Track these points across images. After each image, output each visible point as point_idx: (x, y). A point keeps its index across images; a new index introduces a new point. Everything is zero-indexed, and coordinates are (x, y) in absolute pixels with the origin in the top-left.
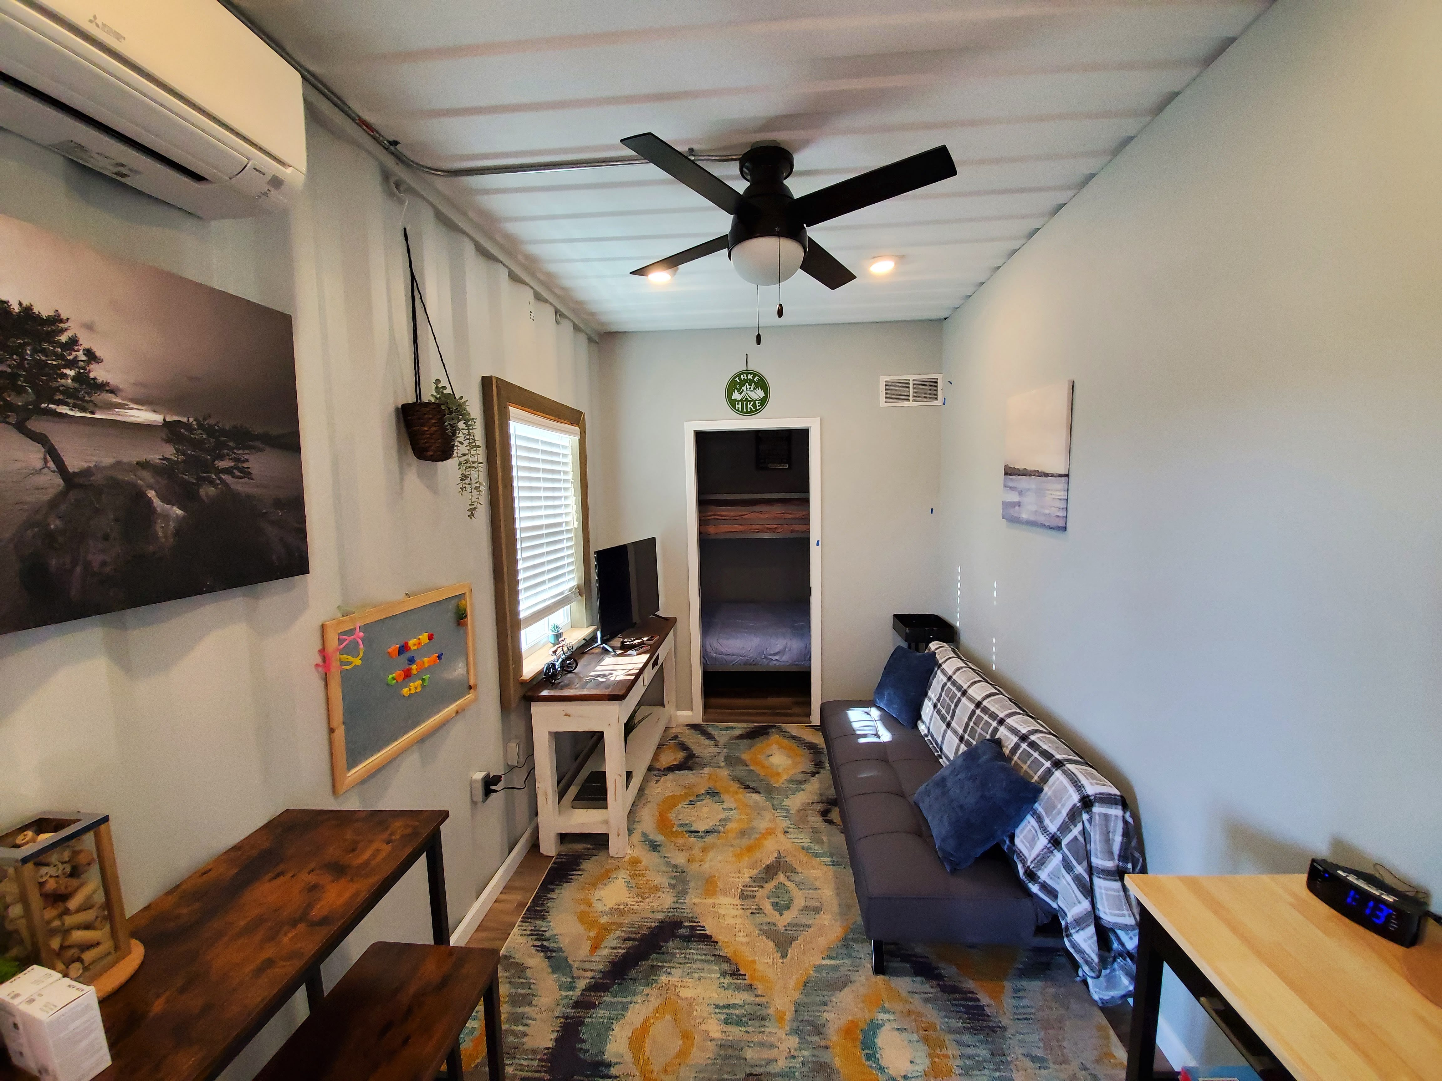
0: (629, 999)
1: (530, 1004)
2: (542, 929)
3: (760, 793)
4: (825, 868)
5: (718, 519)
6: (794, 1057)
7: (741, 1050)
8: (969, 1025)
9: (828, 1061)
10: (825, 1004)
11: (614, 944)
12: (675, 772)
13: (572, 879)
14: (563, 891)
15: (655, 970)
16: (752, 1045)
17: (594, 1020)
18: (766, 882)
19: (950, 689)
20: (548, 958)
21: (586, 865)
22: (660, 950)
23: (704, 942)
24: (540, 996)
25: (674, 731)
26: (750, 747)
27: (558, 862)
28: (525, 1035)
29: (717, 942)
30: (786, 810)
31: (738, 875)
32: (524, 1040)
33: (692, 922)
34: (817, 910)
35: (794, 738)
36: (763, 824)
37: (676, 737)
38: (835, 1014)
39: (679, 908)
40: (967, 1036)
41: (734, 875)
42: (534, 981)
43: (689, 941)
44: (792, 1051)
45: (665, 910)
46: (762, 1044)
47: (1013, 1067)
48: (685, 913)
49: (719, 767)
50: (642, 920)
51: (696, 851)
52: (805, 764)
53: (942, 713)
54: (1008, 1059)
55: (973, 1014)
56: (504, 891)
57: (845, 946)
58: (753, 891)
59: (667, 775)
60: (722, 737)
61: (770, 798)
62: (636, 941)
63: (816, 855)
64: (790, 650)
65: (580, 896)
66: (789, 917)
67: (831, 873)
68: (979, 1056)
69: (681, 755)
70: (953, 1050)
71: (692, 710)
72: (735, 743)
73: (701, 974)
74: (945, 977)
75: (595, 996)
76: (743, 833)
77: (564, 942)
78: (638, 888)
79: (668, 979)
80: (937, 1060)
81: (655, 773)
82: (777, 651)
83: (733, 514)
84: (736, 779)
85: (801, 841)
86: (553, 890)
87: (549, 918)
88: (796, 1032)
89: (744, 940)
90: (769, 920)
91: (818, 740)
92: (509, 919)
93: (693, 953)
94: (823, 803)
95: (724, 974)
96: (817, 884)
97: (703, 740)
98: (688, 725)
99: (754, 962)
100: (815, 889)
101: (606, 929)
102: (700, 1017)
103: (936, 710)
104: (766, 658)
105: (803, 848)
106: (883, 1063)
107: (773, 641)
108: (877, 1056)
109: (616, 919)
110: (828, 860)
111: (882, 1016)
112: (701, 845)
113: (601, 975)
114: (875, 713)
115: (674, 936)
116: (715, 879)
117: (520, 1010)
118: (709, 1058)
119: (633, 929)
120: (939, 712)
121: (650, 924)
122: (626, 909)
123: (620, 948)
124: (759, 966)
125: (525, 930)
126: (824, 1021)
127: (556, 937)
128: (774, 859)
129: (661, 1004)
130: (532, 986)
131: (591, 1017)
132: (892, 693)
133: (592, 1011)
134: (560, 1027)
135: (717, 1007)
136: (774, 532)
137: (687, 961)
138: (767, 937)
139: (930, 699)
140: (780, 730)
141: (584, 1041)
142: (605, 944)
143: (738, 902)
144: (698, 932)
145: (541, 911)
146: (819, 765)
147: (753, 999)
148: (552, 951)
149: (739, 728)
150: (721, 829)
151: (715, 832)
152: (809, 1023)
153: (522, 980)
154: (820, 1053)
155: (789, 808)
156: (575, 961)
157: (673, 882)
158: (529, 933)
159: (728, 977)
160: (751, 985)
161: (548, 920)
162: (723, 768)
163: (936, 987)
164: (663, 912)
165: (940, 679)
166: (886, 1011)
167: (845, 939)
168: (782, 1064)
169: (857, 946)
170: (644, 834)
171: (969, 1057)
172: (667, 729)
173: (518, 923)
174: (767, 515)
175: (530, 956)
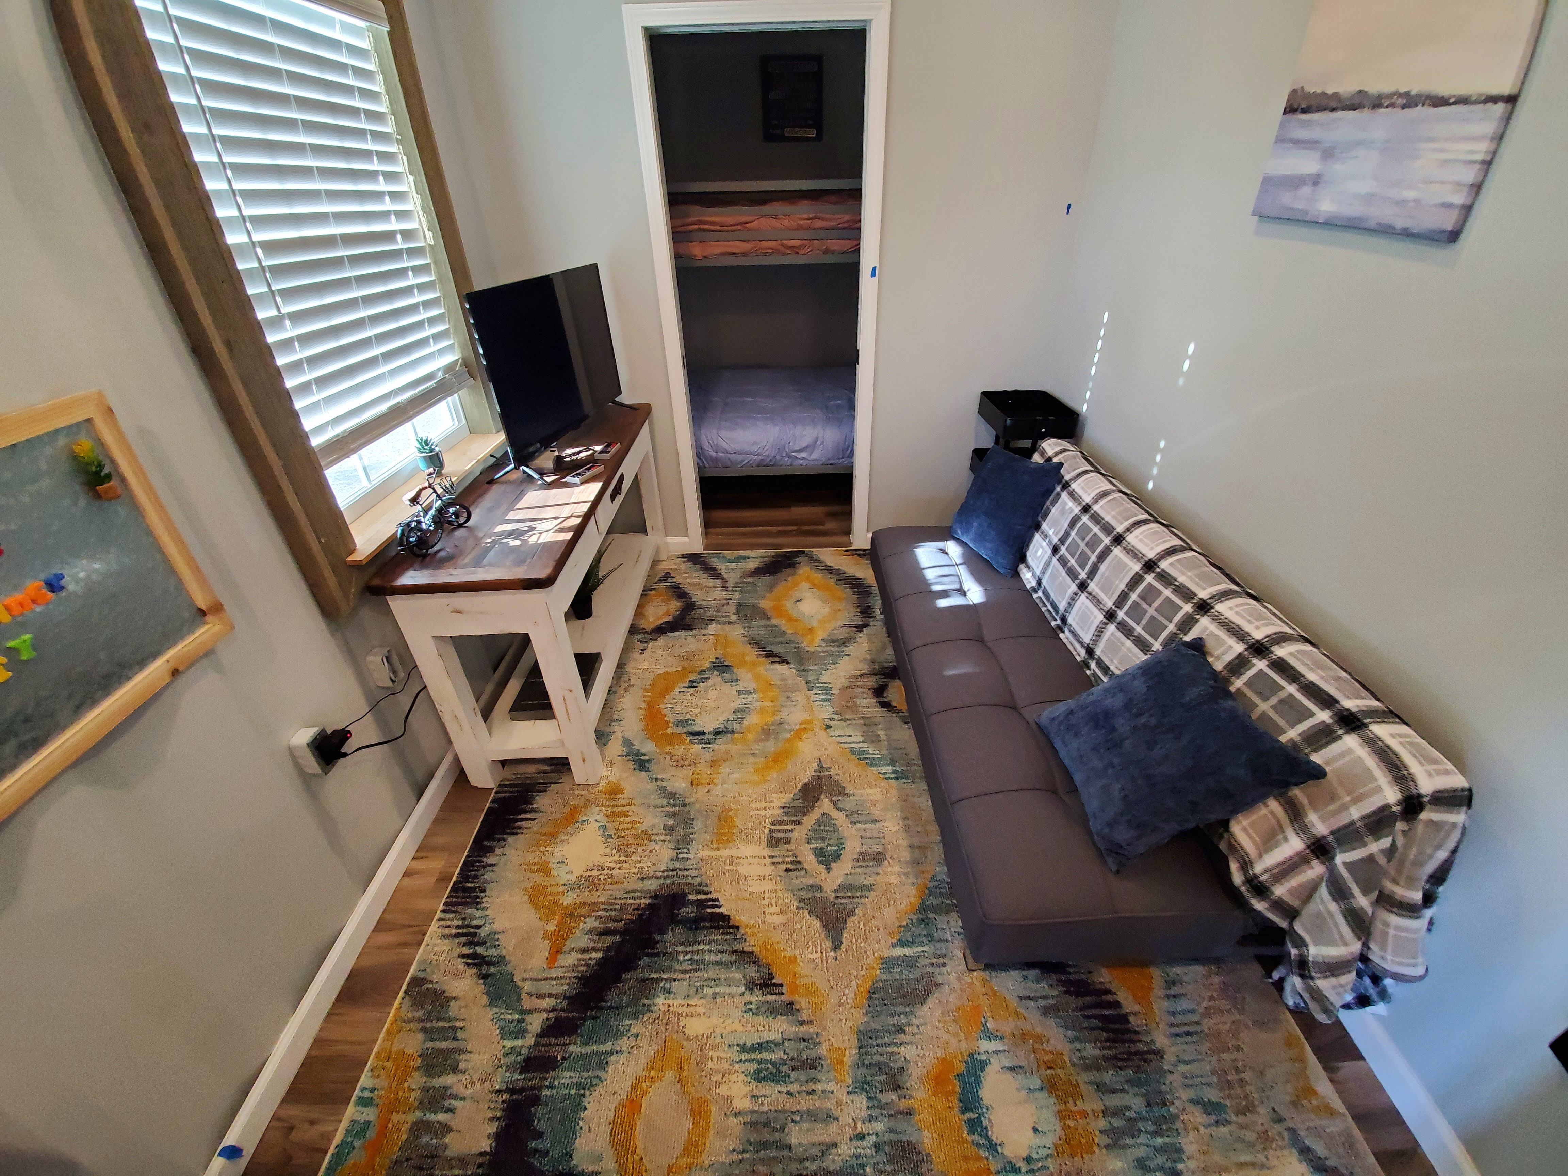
0: (608, 1046)
1: (455, 1069)
2: (475, 923)
3: (788, 663)
4: (883, 783)
5: (704, 230)
6: (861, 1137)
7: (782, 1129)
8: (1110, 1052)
9: (913, 1139)
10: (901, 1030)
11: (584, 941)
12: (669, 634)
13: (520, 828)
14: (506, 850)
15: (647, 987)
16: (798, 1118)
17: (555, 1091)
18: (804, 814)
19: (1085, 529)
20: (485, 977)
21: (542, 801)
22: (653, 949)
23: (718, 928)
24: (470, 1052)
25: (664, 566)
26: (771, 587)
27: (500, 798)
28: (446, 1129)
29: (738, 928)
30: (826, 689)
31: (763, 805)
32: (447, 1140)
33: (699, 893)
34: (879, 858)
35: (830, 570)
36: (795, 716)
37: (667, 576)
38: (917, 1047)
39: (680, 870)
40: (1110, 1072)
41: (759, 805)
42: (461, 1024)
43: (696, 929)
44: (859, 1125)
45: (660, 874)
46: (813, 1116)
47: (1179, 1125)
48: (690, 878)
49: (730, 623)
50: (626, 896)
51: (704, 769)
52: (849, 614)
53: (1069, 564)
54: (1171, 1109)
55: (1114, 1031)
56: (418, 854)
57: (923, 921)
58: (786, 831)
59: (656, 640)
60: (732, 572)
61: (802, 672)
62: (616, 935)
63: (873, 763)
64: (822, 443)
65: (531, 858)
66: (841, 872)
67: (894, 792)
68: (1129, 1108)
69: (675, 605)
70: (1092, 1103)
71: (687, 535)
72: (749, 582)
73: (717, 990)
74: (1069, 966)
75: (557, 1045)
76: (767, 732)
77: (508, 946)
78: (619, 837)
79: (667, 1002)
80: (1071, 1123)
81: (640, 637)
82: (804, 445)
83: (730, 220)
84: (754, 642)
85: (849, 740)
86: (491, 850)
87: (486, 901)
88: (861, 1086)
89: (778, 920)
90: (810, 882)
91: (864, 572)
92: (423, 904)
93: (703, 951)
94: (875, 674)
95: (751, 985)
96: (877, 813)
97: (706, 580)
98: (683, 556)
99: (793, 960)
100: (874, 822)
101: (571, 915)
102: (718, 1071)
103: (1057, 557)
104: (789, 457)
105: (852, 751)
106: (996, 1134)
107: (798, 431)
108: (984, 1124)
109: (585, 896)
110: (889, 769)
111: (986, 1046)
112: (708, 756)
113: (565, 1004)
114: (953, 549)
115: (674, 920)
116: (730, 813)
117: (438, 1082)
118: (734, 1150)
119: (613, 913)
120: (1063, 561)
121: (638, 901)
122: (602, 877)
123: (593, 949)
124: (803, 968)
125: (449, 927)
126: (901, 1063)
127: (497, 937)
128: (814, 774)
129: (658, 1051)
130: (459, 1034)
131: (551, 1087)
132: (985, 524)
133: (552, 1074)
134: (503, 1110)
135: (743, 1049)
136: (797, 253)
137: (694, 967)
138: (811, 912)
139: (1045, 536)
140: (812, 559)
141: (540, 1135)
142: (569, 944)
143: (767, 852)
144: (709, 910)
145: (473, 889)
146: (866, 612)
147: (794, 1029)
148: (490, 964)
149: (755, 558)
150: (736, 726)
151: (726, 732)
152: (880, 1067)
153: (441, 1024)
154: (901, 1125)
155: (830, 686)
156: (524, 980)
157: (671, 822)
158: (454, 931)
159: (757, 991)
160: (792, 1003)
161: (484, 905)
162: (734, 622)
163: (1057, 985)
164: (657, 878)
165: (1067, 507)
166: (989, 1035)
167: (923, 908)
168: (845, 1150)
169: (941, 921)
170: (627, 742)
171: (1116, 1113)
172: (655, 563)
173: (439, 915)
174: (786, 222)
175: (456, 975)
